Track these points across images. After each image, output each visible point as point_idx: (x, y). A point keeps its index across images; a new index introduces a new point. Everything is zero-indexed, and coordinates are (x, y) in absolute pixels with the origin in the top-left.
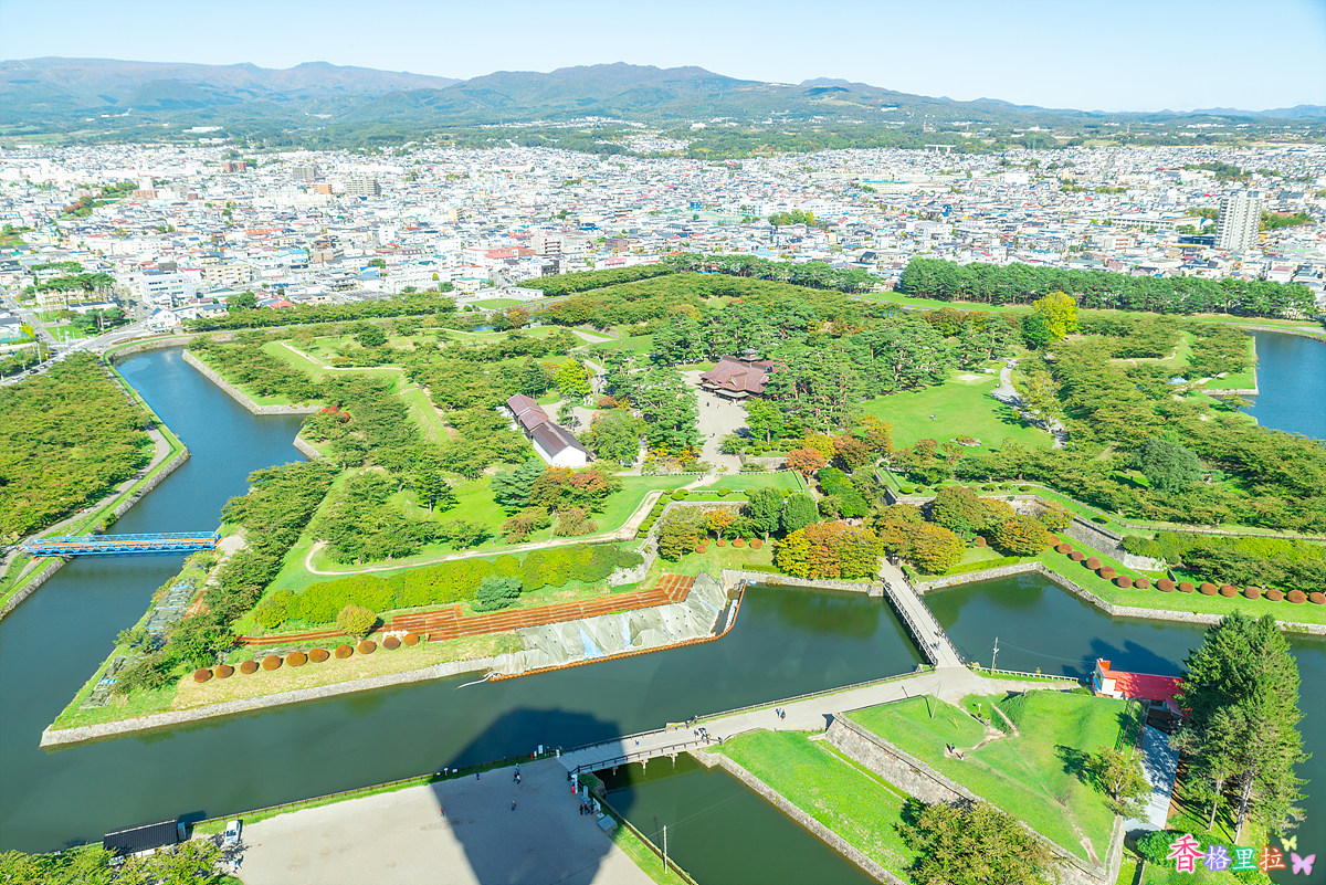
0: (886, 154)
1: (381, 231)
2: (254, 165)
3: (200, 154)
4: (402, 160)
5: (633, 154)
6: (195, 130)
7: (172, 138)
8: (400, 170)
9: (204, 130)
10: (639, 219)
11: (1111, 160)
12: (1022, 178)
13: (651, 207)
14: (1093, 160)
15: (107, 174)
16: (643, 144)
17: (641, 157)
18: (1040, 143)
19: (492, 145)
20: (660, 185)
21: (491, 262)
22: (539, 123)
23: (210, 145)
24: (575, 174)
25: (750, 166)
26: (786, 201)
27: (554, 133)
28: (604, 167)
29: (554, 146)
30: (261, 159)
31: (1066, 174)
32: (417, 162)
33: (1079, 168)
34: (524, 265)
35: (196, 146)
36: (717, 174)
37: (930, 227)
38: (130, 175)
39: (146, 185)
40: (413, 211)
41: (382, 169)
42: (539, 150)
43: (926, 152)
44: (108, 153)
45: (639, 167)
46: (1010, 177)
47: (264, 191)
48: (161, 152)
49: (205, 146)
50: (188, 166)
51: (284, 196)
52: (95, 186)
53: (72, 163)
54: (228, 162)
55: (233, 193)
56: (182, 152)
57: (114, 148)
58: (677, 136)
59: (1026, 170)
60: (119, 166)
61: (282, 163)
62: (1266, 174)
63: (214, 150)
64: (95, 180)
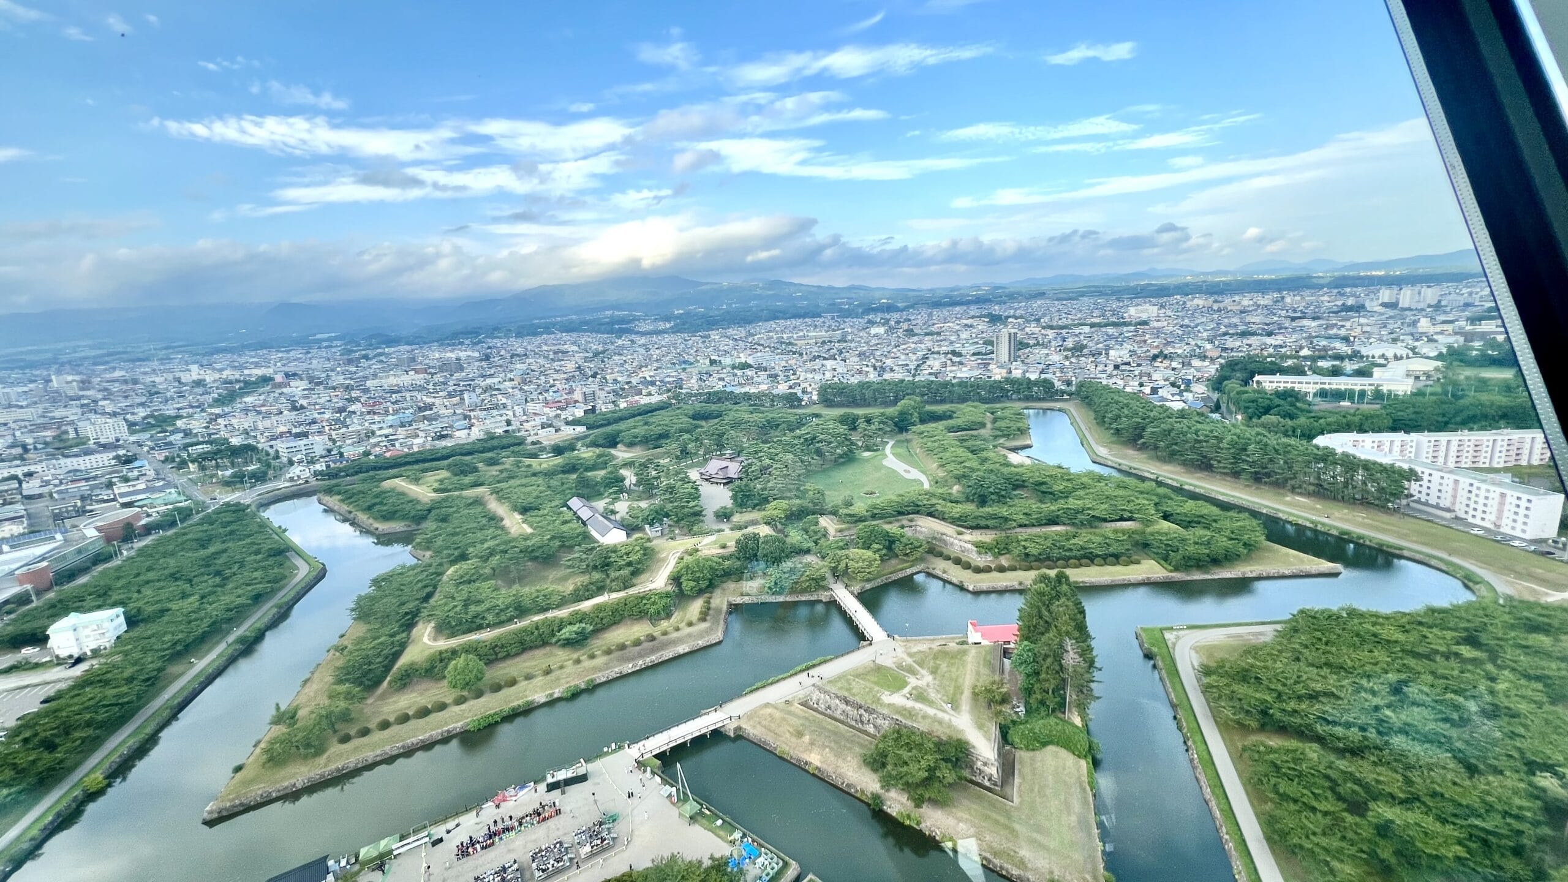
0: (797, 322)
1: (466, 396)
2: (366, 357)
3: (323, 353)
4: (479, 347)
5: (638, 333)
6: (318, 336)
7: (299, 344)
8: (477, 354)
9: (326, 336)
10: (647, 373)
11: (930, 315)
12: (881, 330)
13: (655, 365)
14: (919, 318)
15: (246, 372)
16: (645, 327)
17: (643, 334)
18: (890, 308)
19: (542, 334)
20: (658, 352)
21: (547, 410)
22: (574, 317)
23: (331, 347)
24: (600, 349)
25: (714, 335)
26: (741, 355)
27: (586, 323)
28: (620, 342)
29: (585, 331)
30: (371, 353)
31: (905, 326)
32: (489, 348)
33: (914, 322)
34: (570, 410)
35: (320, 348)
36: (696, 340)
37: (830, 364)
38: (269, 372)
39: (279, 378)
40: (489, 381)
41: (463, 355)
42: (574, 335)
43: (822, 320)
44: (247, 358)
45: (643, 340)
46: (874, 330)
47: (375, 376)
48: (292, 354)
49: (326, 347)
50: (314, 362)
51: (392, 378)
52: (237, 381)
53: (218, 366)
54: (346, 357)
55: (351, 379)
56: (308, 353)
57: (253, 353)
58: (667, 319)
59: (883, 325)
60: (257, 365)
61: (387, 355)
62: (1016, 318)
63: (333, 350)
64: (237, 376)
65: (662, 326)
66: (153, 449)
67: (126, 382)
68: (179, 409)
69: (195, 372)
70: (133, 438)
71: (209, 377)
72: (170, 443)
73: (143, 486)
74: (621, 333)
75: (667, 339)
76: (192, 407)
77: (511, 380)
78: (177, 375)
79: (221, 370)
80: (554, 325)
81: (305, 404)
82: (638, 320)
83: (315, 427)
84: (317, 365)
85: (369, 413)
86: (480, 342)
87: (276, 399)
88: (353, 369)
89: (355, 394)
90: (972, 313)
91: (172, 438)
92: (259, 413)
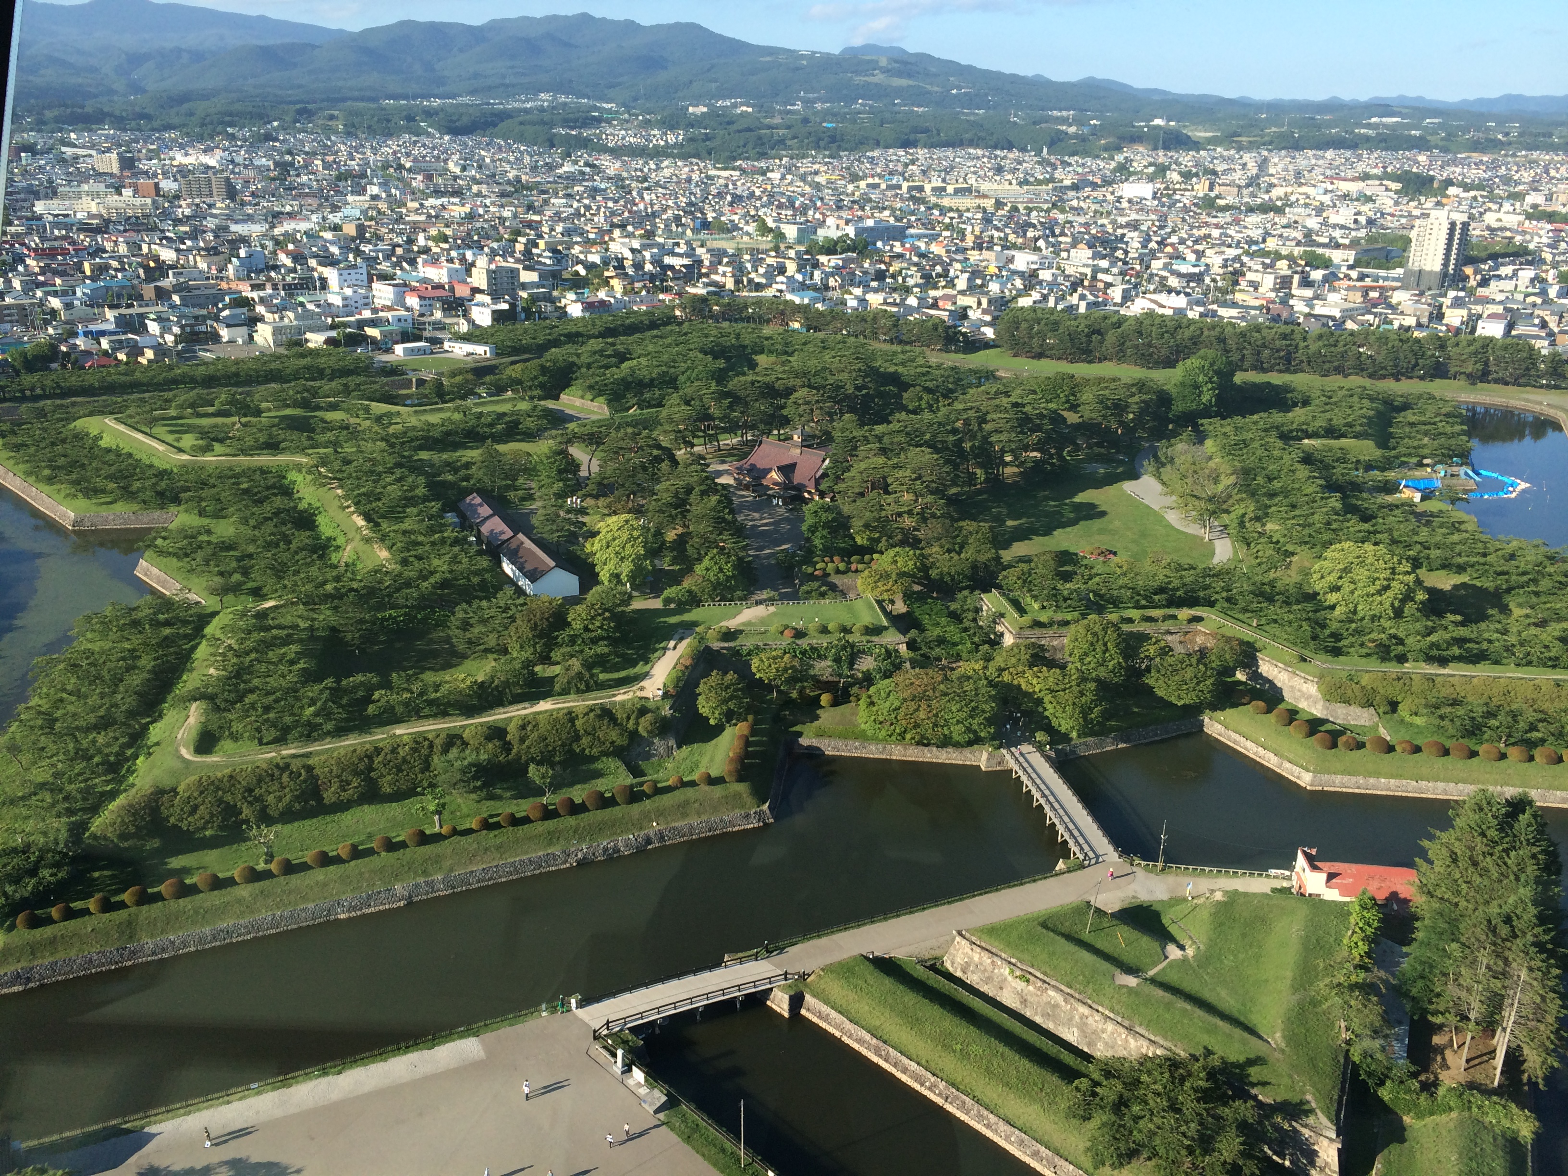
11: (1263, 165)
16: (621, 134)
24: (526, 178)
33: (1224, 179)
36: (729, 180)
43: (1015, 154)
58: (669, 125)
59: (1151, 179)
62: (1466, 188)
65: (657, 138)
74: (571, 146)
75: (667, 169)
77: (336, 228)
80: (429, 114)
82: (609, 122)
86: (268, 137)
90: (1361, 167)
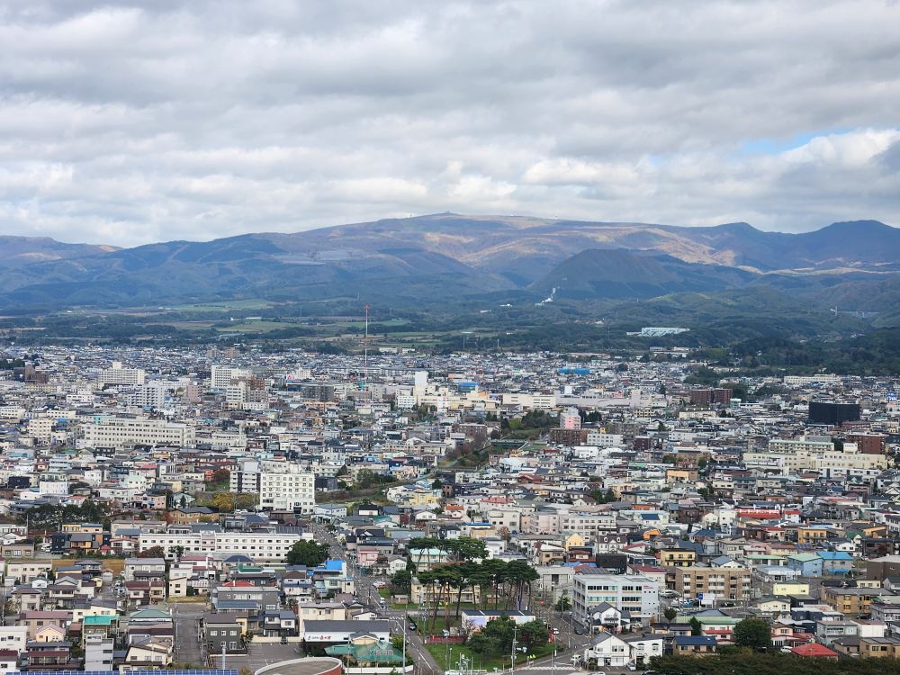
2: (739, 392)
3: (652, 372)
6: (647, 332)
7: (607, 345)
9: (660, 331)
23: (670, 359)
30: (754, 385)
35: (646, 359)
38: (550, 402)
39: (570, 421)
44: (513, 365)
47: (762, 443)
48: (592, 366)
49: (659, 360)
50: (635, 392)
51: (801, 455)
52: (491, 418)
53: (460, 379)
54: (697, 387)
55: (709, 442)
56: (623, 368)
57: (519, 358)
60: (526, 386)
61: (788, 394)
63: (674, 367)
64: (491, 407)
66: (352, 539)
67: (310, 393)
68: (392, 463)
69: (421, 389)
70: (321, 511)
71: (444, 401)
72: (379, 534)
73: (339, 615)
76: (413, 463)
78: (392, 389)
79: (462, 390)
81: (618, 492)
83: (639, 549)
84: (641, 399)
85: (752, 534)
87: (562, 469)
88: (714, 418)
89: (722, 481)
91: (382, 524)
92: (530, 495)
